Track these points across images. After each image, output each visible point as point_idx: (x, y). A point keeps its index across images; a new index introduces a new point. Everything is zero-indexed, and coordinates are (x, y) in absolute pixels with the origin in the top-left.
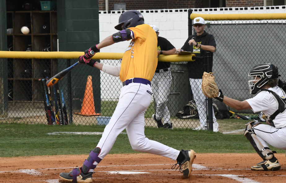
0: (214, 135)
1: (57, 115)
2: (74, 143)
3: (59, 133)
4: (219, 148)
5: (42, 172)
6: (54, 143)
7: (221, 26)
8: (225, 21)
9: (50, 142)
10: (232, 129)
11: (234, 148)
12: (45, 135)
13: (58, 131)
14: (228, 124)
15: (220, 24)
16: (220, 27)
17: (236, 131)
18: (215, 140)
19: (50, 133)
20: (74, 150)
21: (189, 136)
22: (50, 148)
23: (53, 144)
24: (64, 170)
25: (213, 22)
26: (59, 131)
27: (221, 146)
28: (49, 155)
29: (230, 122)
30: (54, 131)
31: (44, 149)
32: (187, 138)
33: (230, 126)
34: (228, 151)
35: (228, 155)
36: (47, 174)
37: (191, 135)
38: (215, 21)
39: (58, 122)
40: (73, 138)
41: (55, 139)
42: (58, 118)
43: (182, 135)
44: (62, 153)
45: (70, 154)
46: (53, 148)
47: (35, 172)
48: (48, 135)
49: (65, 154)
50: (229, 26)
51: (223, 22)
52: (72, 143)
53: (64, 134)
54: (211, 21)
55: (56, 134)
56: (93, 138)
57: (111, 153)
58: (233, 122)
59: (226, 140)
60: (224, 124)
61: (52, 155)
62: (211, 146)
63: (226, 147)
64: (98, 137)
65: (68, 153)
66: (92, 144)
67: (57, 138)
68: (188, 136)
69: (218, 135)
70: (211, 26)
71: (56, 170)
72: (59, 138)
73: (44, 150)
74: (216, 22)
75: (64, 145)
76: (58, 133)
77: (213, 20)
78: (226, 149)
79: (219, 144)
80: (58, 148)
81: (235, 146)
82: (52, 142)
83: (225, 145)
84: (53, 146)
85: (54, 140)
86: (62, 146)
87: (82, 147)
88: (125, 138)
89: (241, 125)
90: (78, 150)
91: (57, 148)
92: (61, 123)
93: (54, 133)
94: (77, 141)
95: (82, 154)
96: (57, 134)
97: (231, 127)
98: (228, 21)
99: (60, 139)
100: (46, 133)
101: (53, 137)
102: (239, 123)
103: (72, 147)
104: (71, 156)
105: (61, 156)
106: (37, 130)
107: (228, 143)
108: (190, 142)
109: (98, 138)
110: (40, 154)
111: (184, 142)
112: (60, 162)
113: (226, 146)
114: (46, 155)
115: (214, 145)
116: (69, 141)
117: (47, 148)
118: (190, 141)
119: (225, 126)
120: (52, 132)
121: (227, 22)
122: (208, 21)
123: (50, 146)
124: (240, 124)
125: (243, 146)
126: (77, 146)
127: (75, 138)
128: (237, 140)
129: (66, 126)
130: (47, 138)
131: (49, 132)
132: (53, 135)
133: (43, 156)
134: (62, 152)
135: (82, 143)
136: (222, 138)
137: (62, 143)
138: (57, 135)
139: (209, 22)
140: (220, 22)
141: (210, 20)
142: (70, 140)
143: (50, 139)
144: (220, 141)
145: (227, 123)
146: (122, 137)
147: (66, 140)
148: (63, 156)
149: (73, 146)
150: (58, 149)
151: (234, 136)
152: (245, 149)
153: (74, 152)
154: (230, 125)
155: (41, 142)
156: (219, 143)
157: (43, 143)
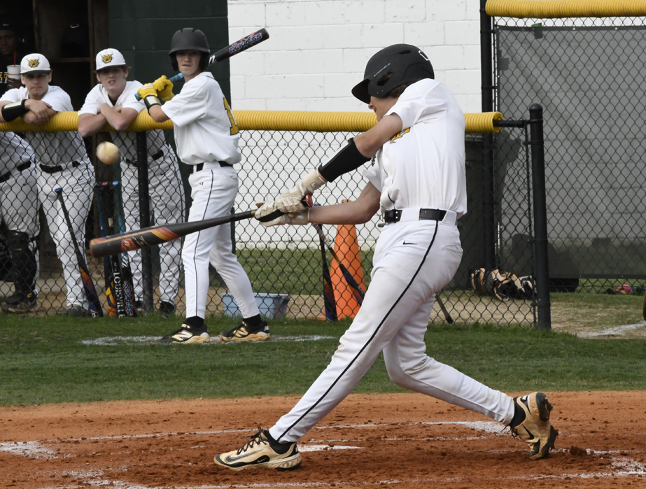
0: (551, 342)
1: (109, 289)
2: (156, 367)
3: (115, 341)
4: (562, 378)
5: (59, 450)
6: (97, 368)
7: (574, 33)
8: (584, 19)
9: (86, 364)
10: (604, 323)
11: (603, 378)
12: (75, 347)
13: (111, 335)
14: (594, 311)
15: (570, 29)
16: (569, 36)
17: (615, 329)
18: (554, 355)
19: (90, 339)
20: (151, 388)
21: (481, 344)
22: (86, 382)
23: (97, 372)
24: (121, 441)
25: (549, 23)
26: (114, 336)
27: (569, 372)
28: (81, 401)
29: (601, 305)
30: (102, 334)
31: (69, 384)
32: (474, 349)
33: (598, 314)
34: (583, 386)
35: (584, 396)
36: (72, 454)
37: (487, 341)
38: (554, 19)
39: (113, 310)
40: (153, 352)
41: (102, 356)
42: (111, 297)
43: (462, 343)
44: (118, 396)
45: (141, 398)
46: (95, 381)
47: (39, 450)
48: (84, 346)
49: (128, 399)
50: (594, 32)
51: (579, 22)
52: (150, 368)
53: (129, 341)
54: (544, 20)
55: (106, 344)
56: (208, 354)
57: (257, 395)
58: (609, 304)
59: (585, 354)
60: (584, 311)
61: (90, 400)
62: (540, 371)
63: (582, 374)
64: (224, 350)
65: (136, 395)
66: (206, 370)
67: (109, 355)
68: (478, 346)
69: (563, 341)
70: (544, 33)
71: (96, 442)
72: (113, 355)
73: (67, 387)
74: (559, 23)
75: (127, 374)
76: (111, 339)
77: (550, 16)
78: (581, 379)
79: (563, 366)
80: (109, 381)
81: (608, 371)
82: (93, 364)
83: (581, 369)
84: (93, 377)
85: (99, 359)
86: (120, 375)
87: (176, 377)
88: (299, 351)
89: (631, 314)
90: (166, 385)
91: (106, 381)
92: (121, 313)
93: (99, 341)
94: (164, 362)
95: (173, 396)
96: (109, 342)
97: (602, 318)
98: (593, 19)
99: (116, 357)
100: (76, 340)
101: (98, 352)
102: (624, 306)
103: (149, 380)
104: (144, 405)
105: (115, 404)
106: (51, 332)
107: (589, 362)
108: (484, 362)
109: (223, 352)
110: (57, 398)
111: (465, 361)
112: (110, 422)
113: (581, 372)
114: (72, 401)
115: (549, 370)
116: (141, 362)
117: (76, 383)
118: (482, 359)
119: (584, 316)
120: (95, 337)
121: (589, 22)
122: (535, 20)
123: (87, 376)
124: (628, 310)
125: (629, 371)
126: (163, 375)
127: (158, 354)
128: (616, 355)
129: (136, 319)
130: (80, 355)
131: (85, 337)
132: (98, 346)
133: (64, 403)
134: (117, 394)
135: (178, 367)
136: (573, 348)
137: (122, 368)
138: (108, 346)
139: (539, 21)
140: (569, 22)
141: (541, 16)
142: (143, 360)
143: (89, 356)
144: (567, 356)
145: (590, 307)
146: (293, 348)
147: (132, 360)
148: (121, 402)
149: (150, 377)
150: (109, 384)
151: (606, 342)
152: (634, 378)
153: (151, 392)
154: (600, 312)
155: (62, 366)
156: (563, 363)
157: (68, 369)
